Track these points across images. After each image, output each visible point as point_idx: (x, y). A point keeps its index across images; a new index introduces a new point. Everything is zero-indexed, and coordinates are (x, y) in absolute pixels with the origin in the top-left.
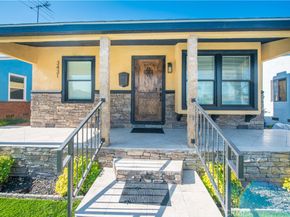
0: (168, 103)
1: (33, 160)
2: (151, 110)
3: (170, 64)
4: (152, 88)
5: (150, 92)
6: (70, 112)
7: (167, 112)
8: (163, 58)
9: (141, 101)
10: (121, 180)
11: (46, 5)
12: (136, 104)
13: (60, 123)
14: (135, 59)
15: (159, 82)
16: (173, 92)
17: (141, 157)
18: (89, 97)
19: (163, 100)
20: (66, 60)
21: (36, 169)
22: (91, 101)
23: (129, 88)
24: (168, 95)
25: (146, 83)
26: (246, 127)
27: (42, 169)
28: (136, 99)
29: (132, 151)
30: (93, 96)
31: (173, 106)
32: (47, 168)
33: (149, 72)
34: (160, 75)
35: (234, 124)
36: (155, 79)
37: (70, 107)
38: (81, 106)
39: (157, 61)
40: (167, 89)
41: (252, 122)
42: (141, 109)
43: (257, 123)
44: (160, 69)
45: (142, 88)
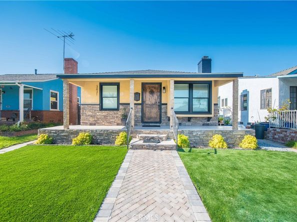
0: (163, 111)
1: (100, 136)
2: (153, 115)
3: (164, 88)
4: (154, 102)
5: (153, 105)
6: (105, 116)
7: (162, 116)
8: (160, 84)
9: (147, 109)
10: (142, 140)
11: (70, 36)
12: (144, 112)
13: (98, 123)
14: (143, 85)
15: (158, 98)
16: (166, 104)
17: (149, 133)
18: (116, 107)
19: (160, 109)
20: (102, 85)
21: (102, 140)
22: (117, 109)
23: (140, 102)
24: (163, 106)
25: (150, 99)
26: (208, 125)
27: (104, 139)
28: (144, 109)
29: (145, 131)
30: (118, 106)
31: (166, 113)
32: (107, 139)
33: (152, 92)
34: (159, 94)
35: (201, 123)
36: (156, 96)
37: (104, 113)
38: (112, 113)
39: (157, 86)
40: (162, 102)
41: (211, 122)
42: (147, 114)
43: (214, 122)
44: (159, 90)
45: (148, 102)
